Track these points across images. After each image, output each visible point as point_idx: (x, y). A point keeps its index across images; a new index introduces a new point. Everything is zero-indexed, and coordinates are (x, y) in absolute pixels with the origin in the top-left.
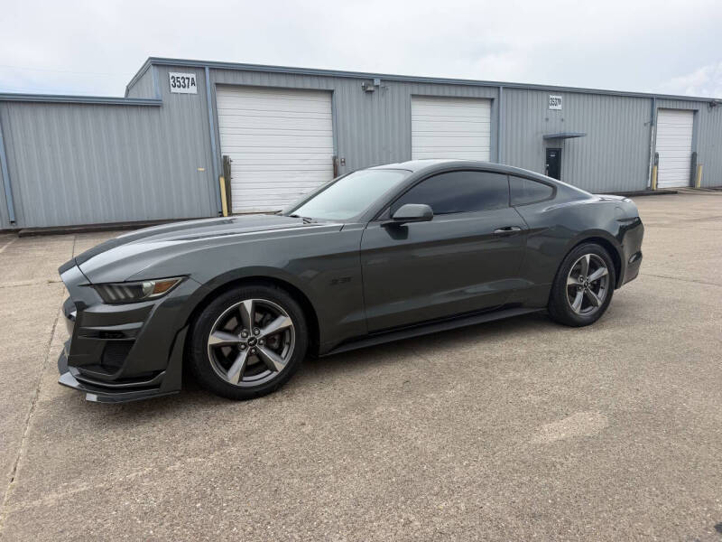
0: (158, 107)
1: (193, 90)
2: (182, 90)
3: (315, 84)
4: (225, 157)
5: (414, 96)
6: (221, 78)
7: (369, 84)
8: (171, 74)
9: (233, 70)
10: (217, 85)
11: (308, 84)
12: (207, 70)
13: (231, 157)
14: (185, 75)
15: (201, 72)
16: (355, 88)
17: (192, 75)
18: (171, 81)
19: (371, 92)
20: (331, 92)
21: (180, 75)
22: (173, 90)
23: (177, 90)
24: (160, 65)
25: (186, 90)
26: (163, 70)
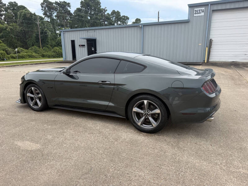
0: (188, 22)
1: (203, 14)
2: (198, 15)
4: (211, 39)
6: (215, 8)
8: (195, 9)
9: (221, 3)
10: (213, 11)
12: (209, 5)
13: (213, 39)
14: (200, 9)
15: (207, 7)
17: (203, 8)
18: (195, 12)
21: (198, 9)
22: (195, 15)
23: (196, 15)
24: (191, 6)
25: (200, 15)
26: (192, 9)
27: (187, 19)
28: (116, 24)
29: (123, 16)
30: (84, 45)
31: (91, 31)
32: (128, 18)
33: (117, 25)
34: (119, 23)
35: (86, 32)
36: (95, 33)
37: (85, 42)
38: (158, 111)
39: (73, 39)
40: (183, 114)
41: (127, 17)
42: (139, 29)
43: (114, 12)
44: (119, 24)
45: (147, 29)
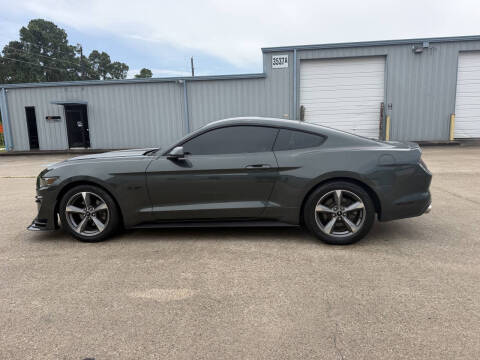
0: (265, 78)
1: (286, 65)
2: (279, 66)
3: (373, 52)
4: (302, 106)
5: (461, 52)
6: (304, 56)
7: (417, 47)
8: (273, 57)
9: (312, 50)
10: (302, 60)
11: (366, 52)
12: (295, 51)
13: (305, 106)
14: (282, 56)
15: (291, 53)
16: (406, 50)
17: (286, 56)
18: (273, 61)
19: (419, 53)
20: (385, 56)
21: (278, 57)
22: (274, 67)
23: (276, 66)
24: (267, 52)
25: (282, 66)
26: (269, 55)
27: (261, 72)
28: (102, 78)
29: (115, 64)
30: (59, 118)
31: (74, 89)
32: (126, 68)
33: (105, 78)
34: (108, 75)
35: (63, 89)
36: (84, 92)
37: (60, 112)
38: (359, 205)
39: (29, 105)
40: (399, 204)
41: (123, 65)
42: (177, 87)
43: (95, 55)
44: (109, 78)
45: (193, 87)
